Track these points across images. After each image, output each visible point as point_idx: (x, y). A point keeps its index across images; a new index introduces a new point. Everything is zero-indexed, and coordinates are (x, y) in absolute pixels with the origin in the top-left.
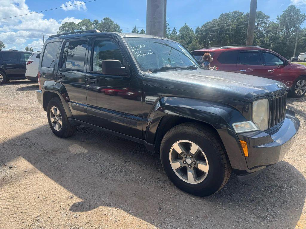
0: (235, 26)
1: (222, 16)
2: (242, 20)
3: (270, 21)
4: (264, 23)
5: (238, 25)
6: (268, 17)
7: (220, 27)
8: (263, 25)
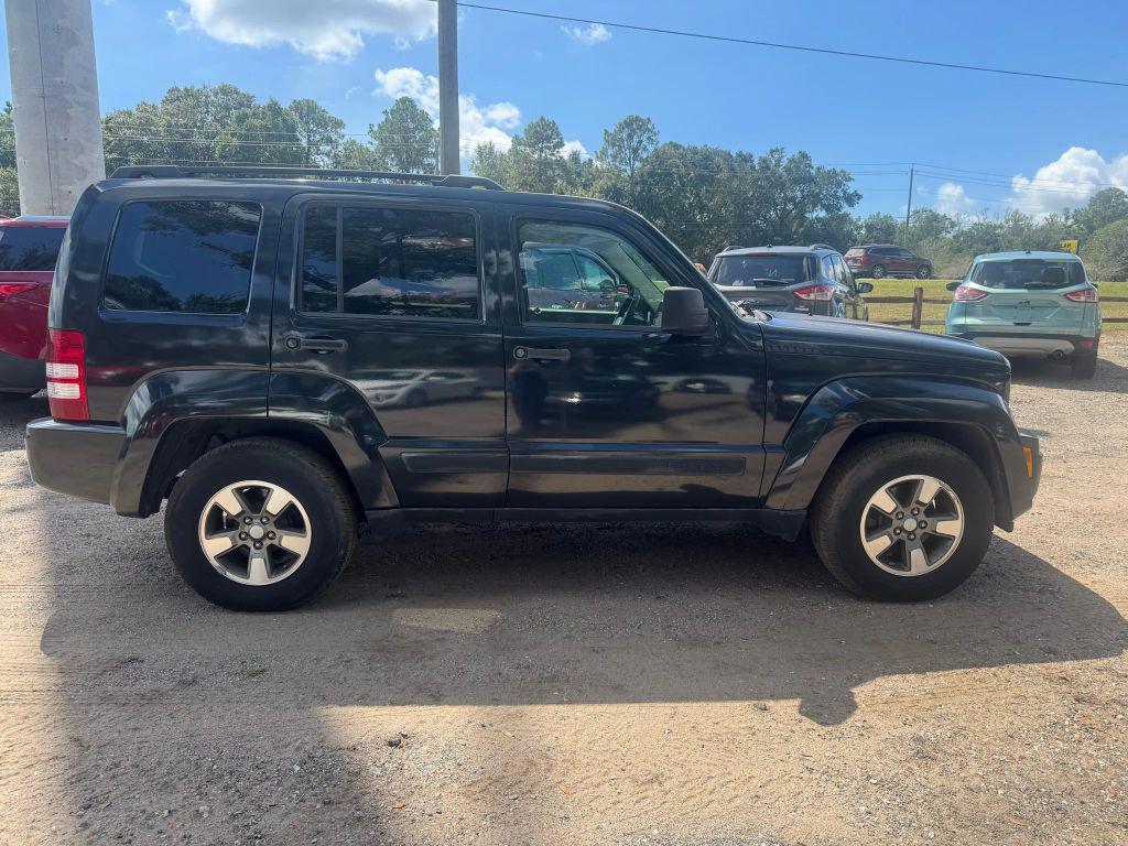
0: (235, 139)
1: (174, 97)
2: (257, 122)
3: (346, 138)
4: (329, 141)
5: (246, 137)
6: (339, 124)
7: (178, 139)
8: (328, 148)
